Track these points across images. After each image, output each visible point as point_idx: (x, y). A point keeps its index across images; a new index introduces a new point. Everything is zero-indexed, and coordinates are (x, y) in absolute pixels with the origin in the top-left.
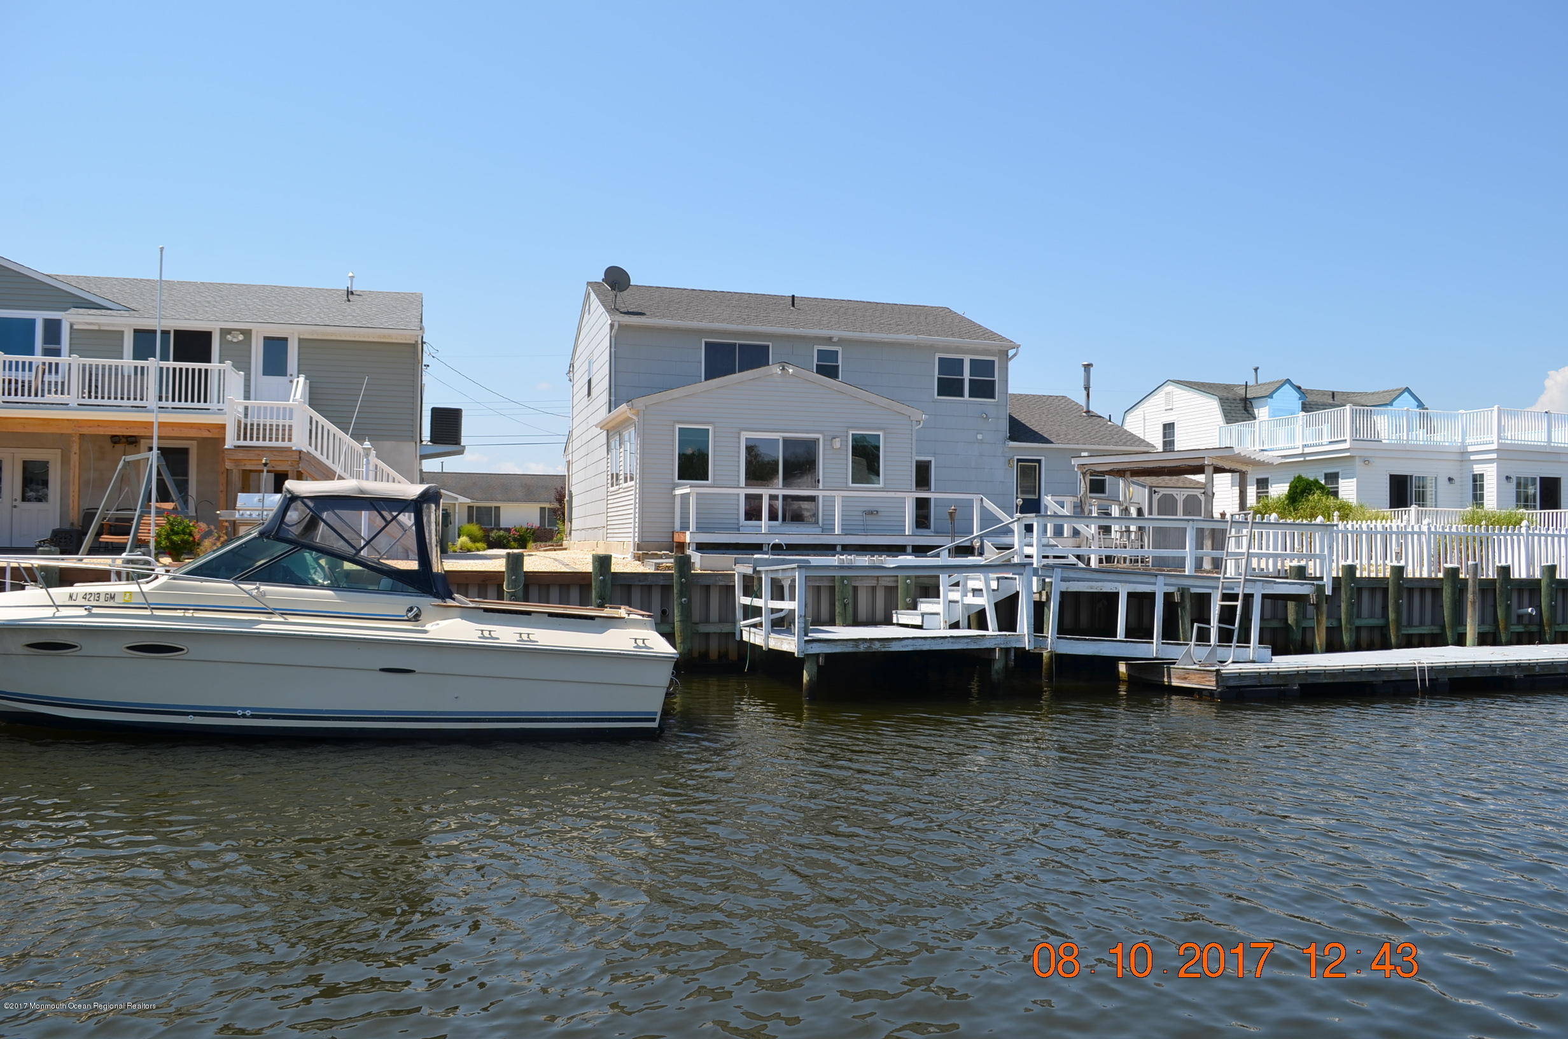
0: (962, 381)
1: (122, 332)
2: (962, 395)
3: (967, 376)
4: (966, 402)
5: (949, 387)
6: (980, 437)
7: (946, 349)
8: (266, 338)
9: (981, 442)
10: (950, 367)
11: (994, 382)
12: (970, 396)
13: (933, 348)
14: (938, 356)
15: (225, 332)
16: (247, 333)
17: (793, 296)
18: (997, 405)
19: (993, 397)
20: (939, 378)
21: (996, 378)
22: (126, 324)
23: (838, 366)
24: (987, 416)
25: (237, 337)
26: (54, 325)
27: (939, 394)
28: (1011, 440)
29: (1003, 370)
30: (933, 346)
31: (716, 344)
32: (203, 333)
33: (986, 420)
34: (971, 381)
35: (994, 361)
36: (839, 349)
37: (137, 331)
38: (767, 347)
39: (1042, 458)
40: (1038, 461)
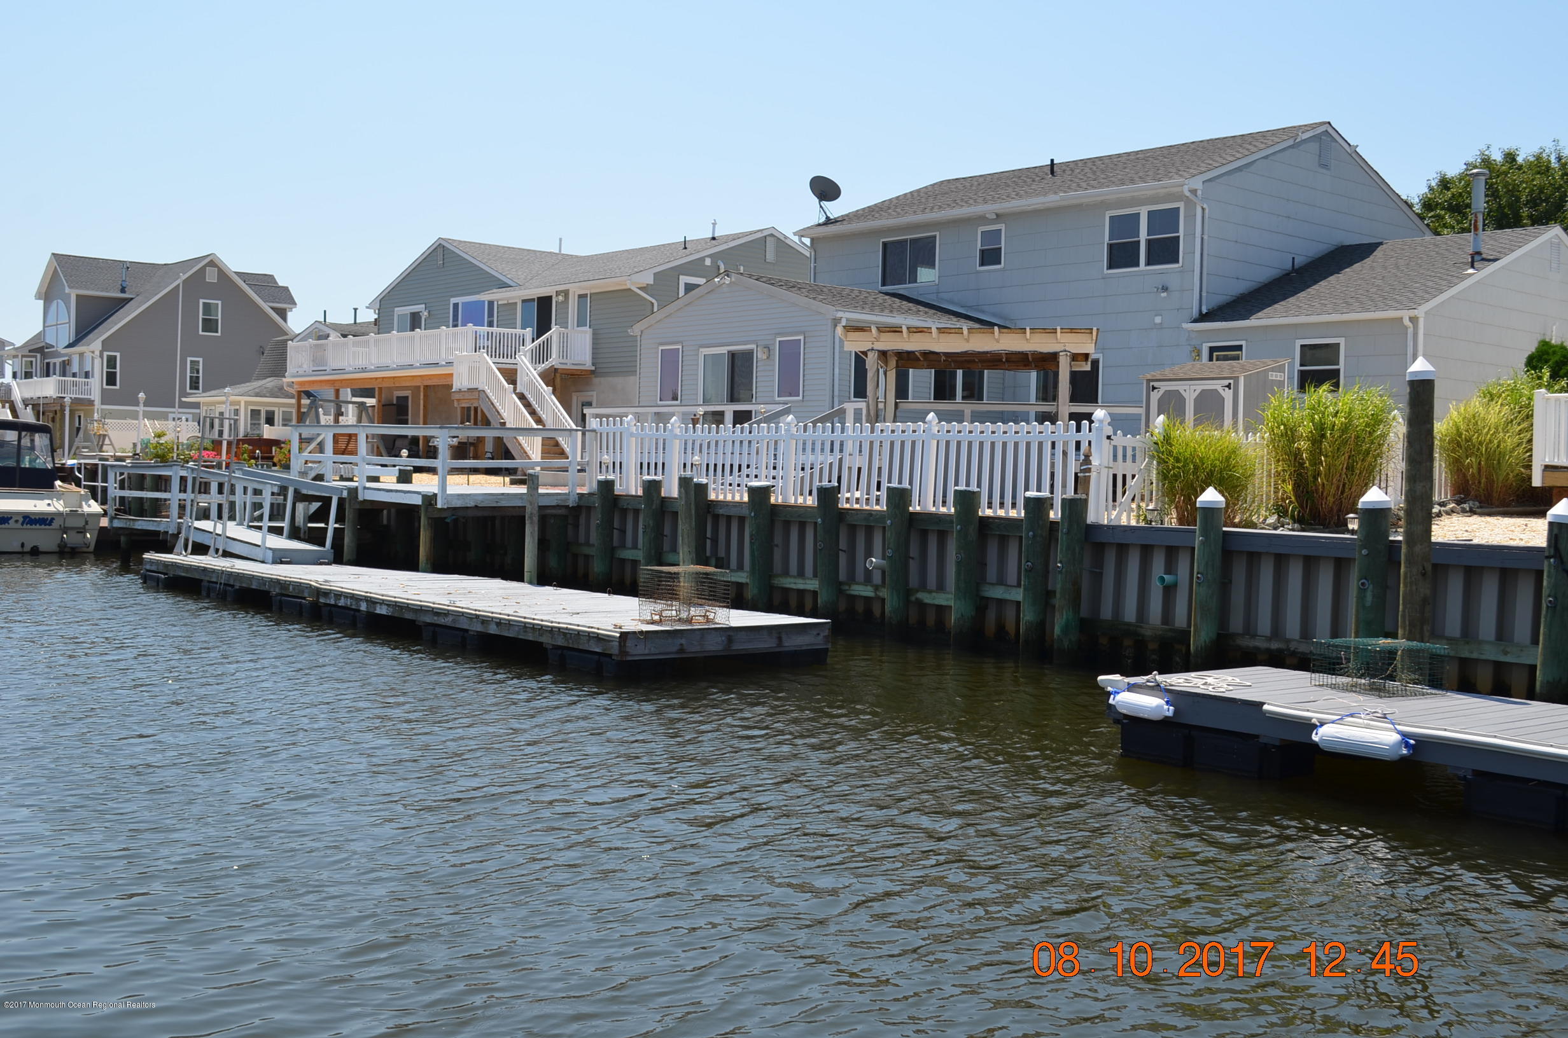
0: (1138, 242)
1: (516, 303)
2: (1137, 265)
3: (1143, 236)
4: (1143, 274)
5: (1122, 255)
6: (1158, 320)
7: (1120, 204)
8: (580, 296)
9: (1160, 327)
10: (1125, 224)
11: (1179, 237)
12: (1148, 263)
13: (1105, 205)
14: (1108, 214)
15: (558, 294)
16: (566, 293)
17: (1052, 163)
18: (1182, 271)
19: (1177, 262)
20: (1111, 246)
21: (1181, 233)
22: (520, 295)
23: (1000, 248)
24: (1165, 289)
25: (561, 298)
26: (491, 303)
27: (1110, 267)
28: (1195, 321)
29: (1191, 217)
30: (1102, 202)
31: (893, 243)
32: (550, 298)
33: (1164, 295)
34: (1149, 242)
35: (1178, 208)
36: (1002, 227)
37: (524, 301)
38: (935, 237)
39: (1243, 343)
40: (1239, 348)
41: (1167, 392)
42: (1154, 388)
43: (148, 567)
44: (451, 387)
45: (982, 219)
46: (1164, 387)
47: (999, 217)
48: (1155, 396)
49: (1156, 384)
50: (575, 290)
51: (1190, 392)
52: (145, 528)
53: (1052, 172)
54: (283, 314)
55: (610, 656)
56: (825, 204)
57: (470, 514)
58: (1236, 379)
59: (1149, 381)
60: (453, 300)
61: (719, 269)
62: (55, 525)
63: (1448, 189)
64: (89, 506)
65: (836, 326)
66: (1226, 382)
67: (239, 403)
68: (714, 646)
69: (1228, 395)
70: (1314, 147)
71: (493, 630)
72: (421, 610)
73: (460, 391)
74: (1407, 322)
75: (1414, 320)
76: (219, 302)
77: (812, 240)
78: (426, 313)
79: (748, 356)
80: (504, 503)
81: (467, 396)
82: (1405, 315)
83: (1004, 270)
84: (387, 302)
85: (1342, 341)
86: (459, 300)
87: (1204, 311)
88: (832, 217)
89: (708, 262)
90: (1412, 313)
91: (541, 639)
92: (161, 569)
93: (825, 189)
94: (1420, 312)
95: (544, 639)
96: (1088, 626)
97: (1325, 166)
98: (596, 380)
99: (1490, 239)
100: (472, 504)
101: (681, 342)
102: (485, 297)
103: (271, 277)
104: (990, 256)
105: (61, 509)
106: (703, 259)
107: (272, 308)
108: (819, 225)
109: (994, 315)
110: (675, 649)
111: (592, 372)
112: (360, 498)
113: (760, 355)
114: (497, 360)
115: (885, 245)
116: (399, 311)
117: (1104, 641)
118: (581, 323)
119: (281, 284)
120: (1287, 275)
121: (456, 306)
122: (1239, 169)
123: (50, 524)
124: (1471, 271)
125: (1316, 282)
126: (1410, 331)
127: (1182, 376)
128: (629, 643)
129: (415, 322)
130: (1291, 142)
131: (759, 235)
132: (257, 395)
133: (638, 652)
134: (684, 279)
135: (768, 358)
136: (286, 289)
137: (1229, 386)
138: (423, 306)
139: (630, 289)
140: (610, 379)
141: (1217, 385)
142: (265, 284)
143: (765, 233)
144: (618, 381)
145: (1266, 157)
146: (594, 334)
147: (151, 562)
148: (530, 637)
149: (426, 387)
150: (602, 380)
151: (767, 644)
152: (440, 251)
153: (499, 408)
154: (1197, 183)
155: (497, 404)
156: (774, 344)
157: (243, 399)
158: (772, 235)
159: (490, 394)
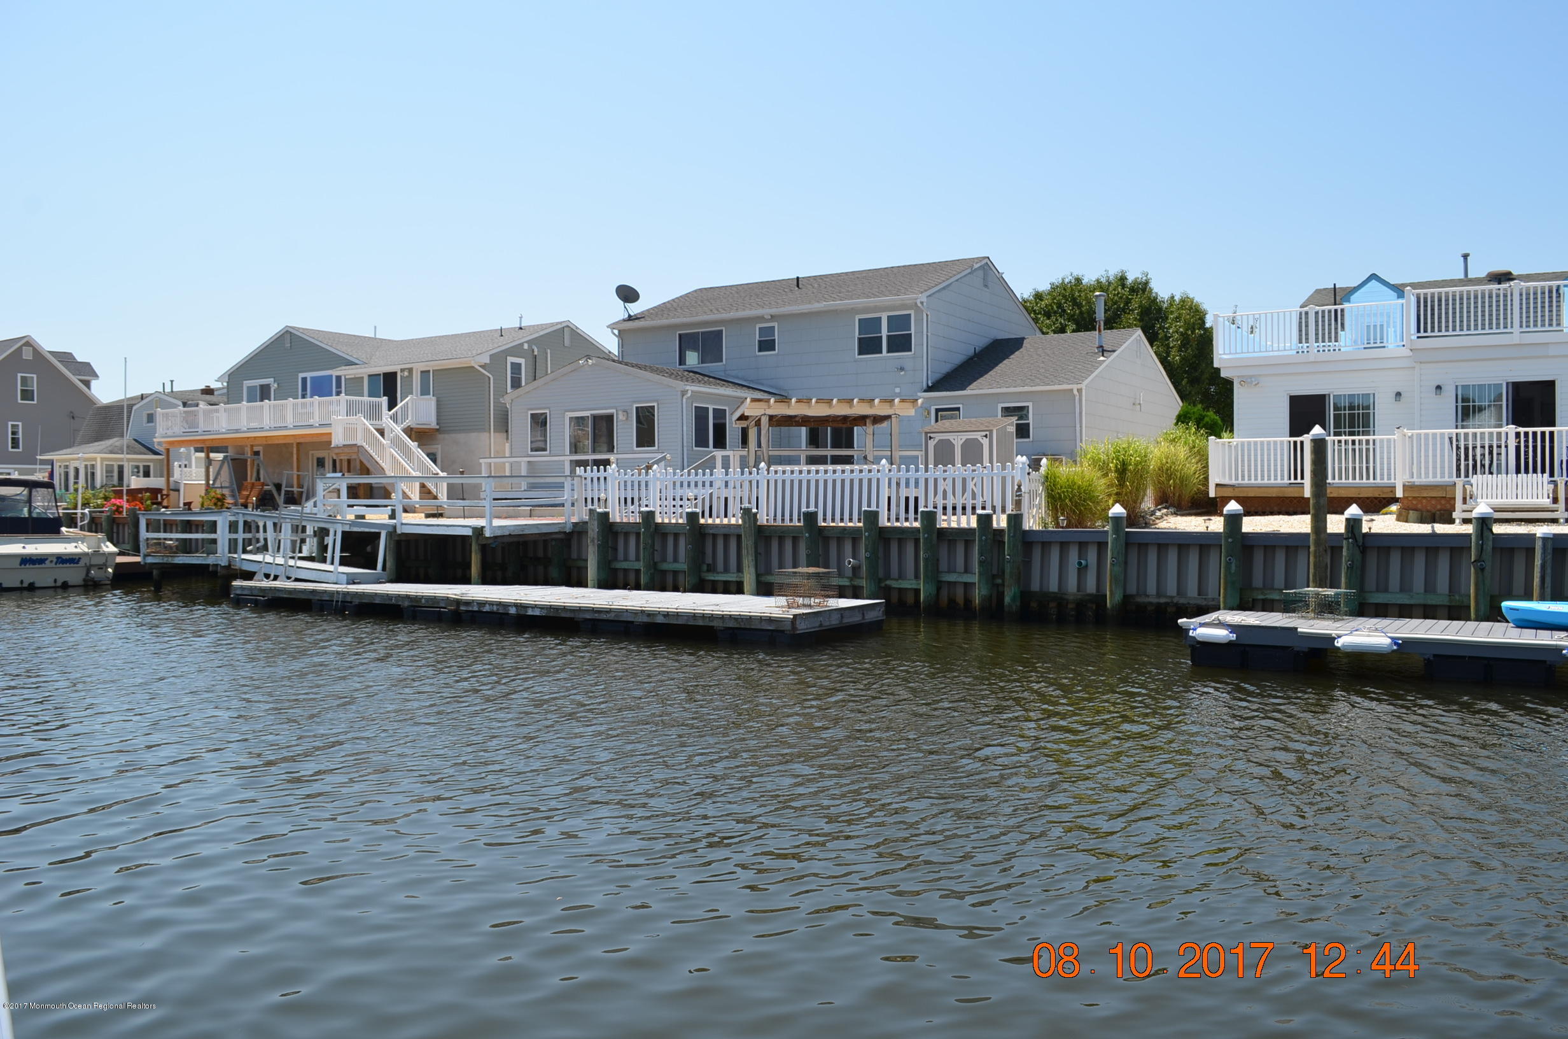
0: (881, 337)
1: (363, 378)
2: (881, 352)
3: (884, 333)
4: (885, 358)
5: (869, 346)
6: (897, 390)
7: (866, 310)
8: (422, 372)
9: (899, 395)
10: (870, 324)
11: (911, 334)
12: (889, 351)
13: (854, 311)
14: (858, 317)
15: (402, 370)
16: (410, 370)
17: (798, 278)
18: (914, 357)
19: (910, 350)
20: (860, 339)
21: (913, 331)
22: (363, 371)
23: (775, 340)
24: (902, 369)
25: (406, 374)
26: (339, 378)
27: (860, 354)
28: (925, 391)
29: (919, 321)
30: (852, 309)
31: (687, 334)
32: (394, 374)
33: (902, 373)
34: (889, 337)
35: (910, 315)
36: (776, 324)
37: (370, 376)
38: (721, 331)
39: (961, 406)
40: (958, 409)
41: (940, 441)
42: (931, 438)
43: (238, 592)
44: (331, 442)
45: (761, 319)
46: (938, 437)
47: (773, 317)
48: (932, 444)
49: (932, 435)
50: (418, 368)
51: (958, 441)
52: (187, 562)
53: (798, 286)
54: (87, 384)
55: (783, 631)
56: (628, 305)
57: (506, 540)
58: (991, 431)
59: (926, 433)
60: (301, 375)
61: (533, 351)
62: (82, 563)
63: (1042, 300)
64: (107, 547)
65: (683, 396)
66: (984, 433)
67: (95, 459)
68: (835, 621)
69: (985, 442)
70: (981, 273)
71: (660, 620)
72: (580, 610)
73: (337, 447)
74: (1075, 392)
75: (1079, 391)
76: (35, 376)
77: (619, 331)
78: (276, 385)
79: (609, 419)
80: (527, 532)
81: (346, 450)
82: (1075, 387)
83: (777, 355)
84: (235, 376)
85: (1030, 405)
86: (309, 375)
87: (930, 385)
88: (632, 314)
89: (526, 346)
90: (1079, 386)
91: (711, 624)
92: (255, 593)
93: (627, 294)
94: (1083, 386)
95: (715, 624)
96: (1025, 596)
97: (986, 286)
98: (440, 436)
99: (1109, 337)
100: (507, 533)
101: (549, 408)
102: (334, 373)
103: (70, 354)
104: (767, 345)
105: (86, 550)
106: (522, 344)
107: (81, 381)
108: (624, 320)
109: (771, 387)
110: (817, 625)
111: (437, 430)
112: (399, 531)
113: (621, 417)
114: (374, 422)
115: (680, 335)
116: (247, 383)
117: (1034, 605)
118: (425, 391)
119: (79, 360)
120: (971, 359)
121: (304, 380)
122: (944, 288)
123: (77, 563)
124: (1102, 358)
125: (997, 365)
126: (1077, 398)
127: (951, 429)
128: (798, 622)
129: (264, 393)
130: (969, 270)
131: (559, 326)
132: (111, 452)
133: (802, 627)
134: (510, 359)
135: (627, 419)
136: (88, 365)
137: (986, 436)
138: (272, 380)
139: (473, 367)
140: (453, 435)
141: (978, 436)
142: (66, 358)
143: (564, 325)
144: (461, 437)
145: (957, 280)
146: (437, 401)
147: (242, 588)
148: (700, 623)
149: (298, 444)
150: (446, 436)
151: (856, 619)
152: (288, 337)
153: (378, 459)
154: (923, 298)
155: (376, 457)
156: (632, 409)
157: (99, 456)
158: (568, 326)
159: (369, 449)
